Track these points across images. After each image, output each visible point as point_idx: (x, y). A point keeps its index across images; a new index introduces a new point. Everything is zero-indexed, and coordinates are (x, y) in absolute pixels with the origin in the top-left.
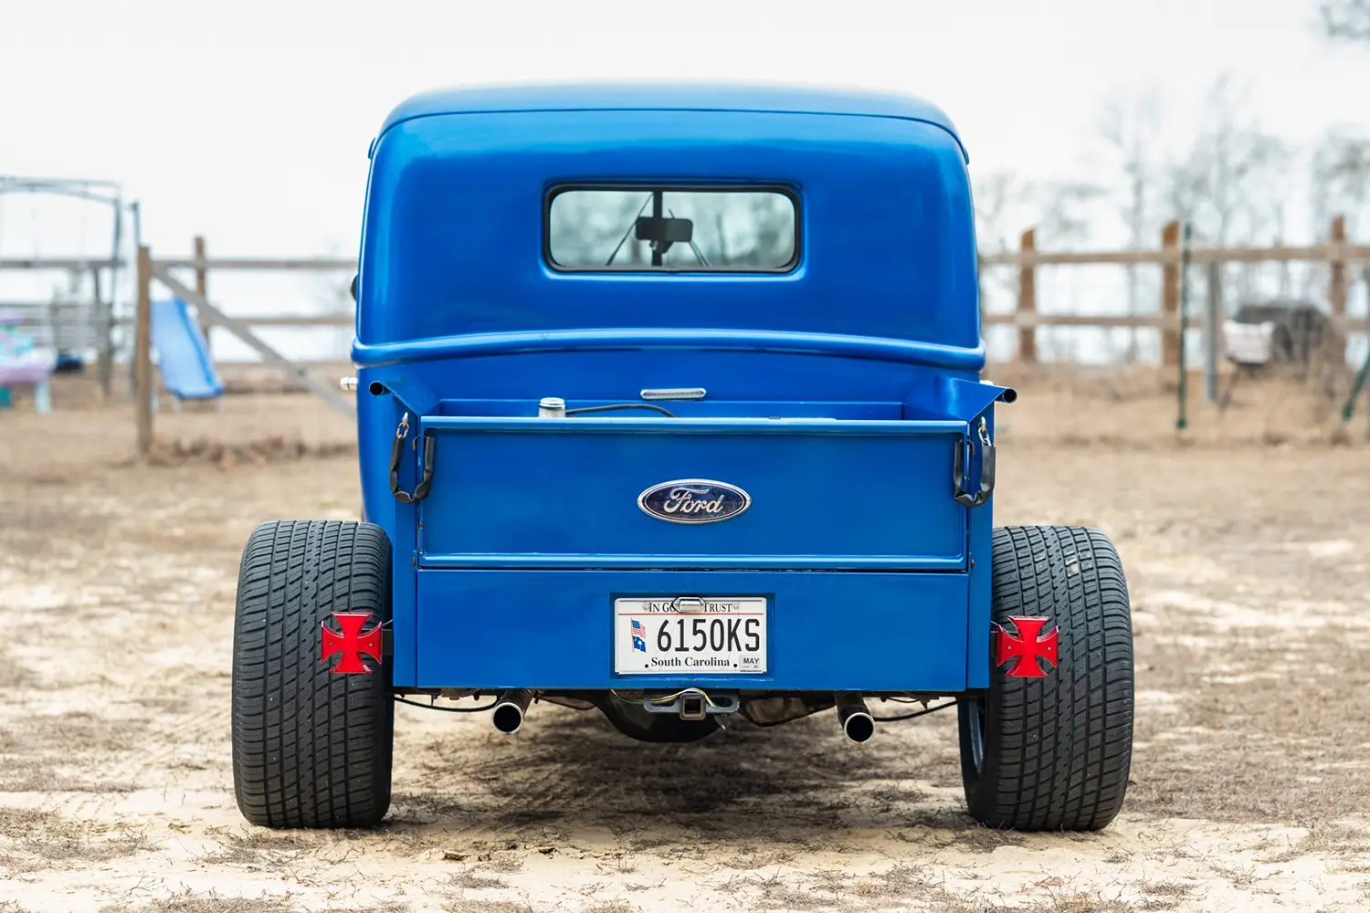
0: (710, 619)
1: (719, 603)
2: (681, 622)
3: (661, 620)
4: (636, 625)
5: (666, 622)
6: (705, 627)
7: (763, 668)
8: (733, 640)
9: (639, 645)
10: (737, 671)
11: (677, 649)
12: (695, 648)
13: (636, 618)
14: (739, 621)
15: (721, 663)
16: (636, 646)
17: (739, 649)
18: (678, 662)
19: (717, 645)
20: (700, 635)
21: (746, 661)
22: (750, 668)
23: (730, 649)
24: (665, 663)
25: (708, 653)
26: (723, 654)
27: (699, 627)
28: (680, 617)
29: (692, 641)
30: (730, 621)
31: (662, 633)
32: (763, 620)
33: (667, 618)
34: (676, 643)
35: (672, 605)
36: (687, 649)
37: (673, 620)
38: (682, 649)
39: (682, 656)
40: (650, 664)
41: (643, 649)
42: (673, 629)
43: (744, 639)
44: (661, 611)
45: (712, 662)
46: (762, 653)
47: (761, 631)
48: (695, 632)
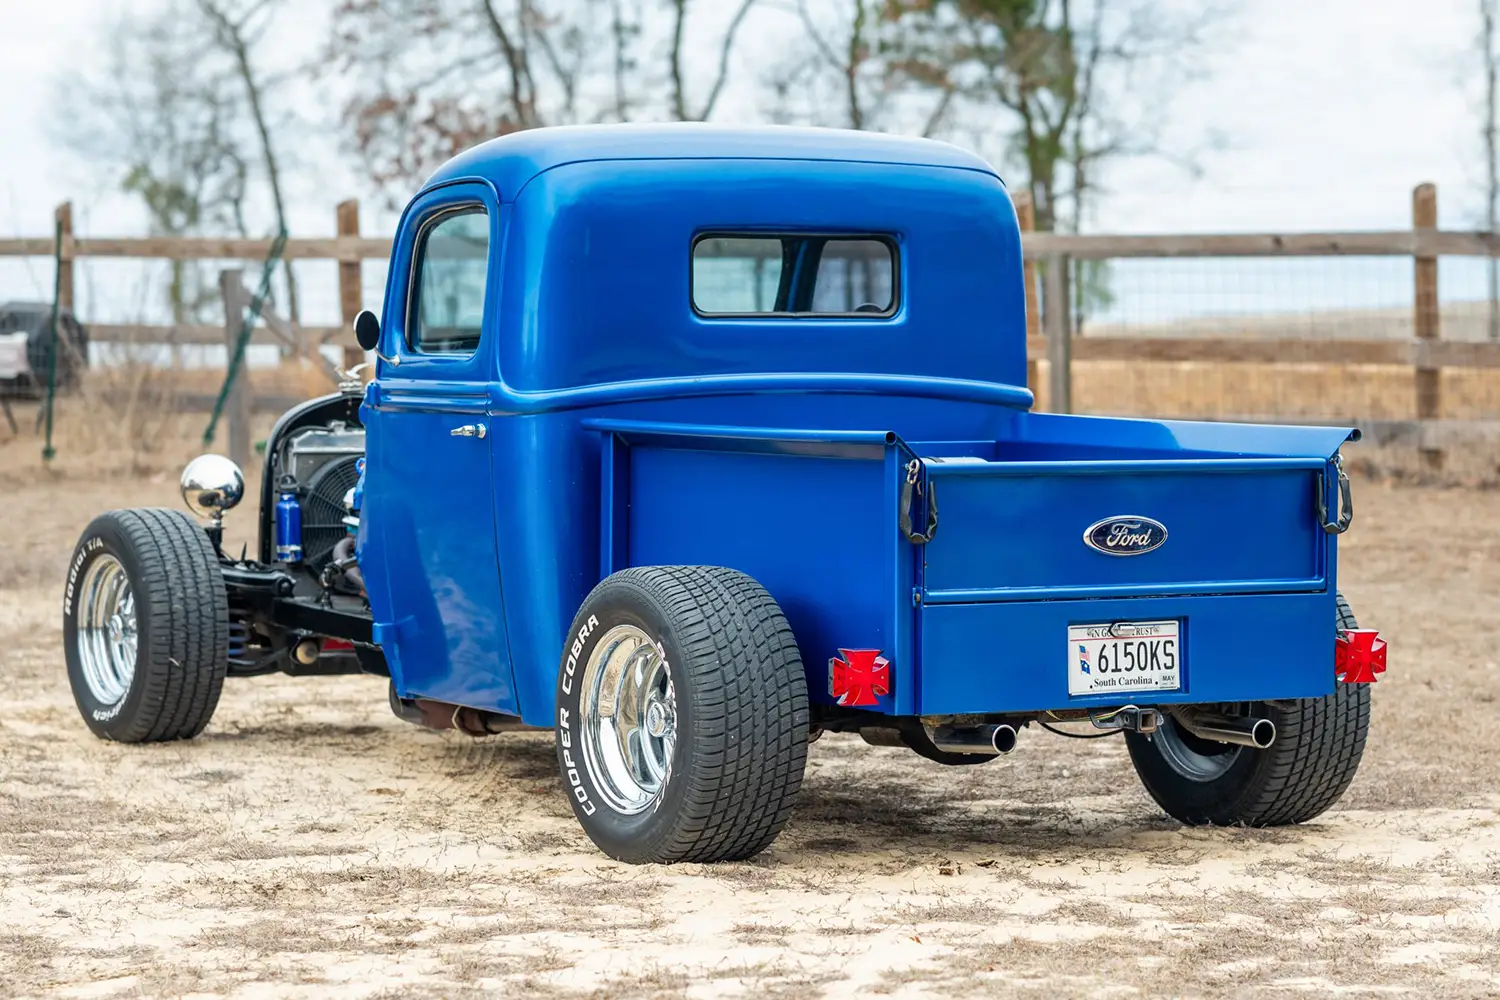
0: (1136, 642)
1: (1144, 627)
2: (1115, 646)
3: (1100, 644)
4: (1083, 649)
5: (1105, 646)
6: (1132, 649)
7: (1177, 684)
8: (1154, 660)
9: (1086, 669)
10: (1157, 688)
11: (1113, 671)
12: (1126, 669)
13: (1082, 643)
14: (1158, 642)
15: (1145, 681)
16: (1084, 669)
17: (1159, 668)
18: (1113, 682)
19: (1142, 666)
20: (1129, 657)
21: (1164, 678)
22: (1168, 685)
23: (1152, 669)
24: (1104, 683)
25: (1136, 673)
26: (1147, 674)
27: (1130, 649)
28: (1115, 641)
29: (1125, 662)
30: (1151, 643)
31: (1101, 657)
32: (1176, 640)
33: (1104, 642)
34: (1112, 666)
35: (1109, 631)
36: (1120, 670)
37: (1110, 643)
38: (1117, 670)
39: (1116, 676)
40: (1094, 684)
41: (1089, 672)
42: (1109, 653)
43: (1163, 659)
44: (1101, 637)
45: (1139, 681)
46: (1176, 671)
47: (1174, 650)
48: (1126, 654)
